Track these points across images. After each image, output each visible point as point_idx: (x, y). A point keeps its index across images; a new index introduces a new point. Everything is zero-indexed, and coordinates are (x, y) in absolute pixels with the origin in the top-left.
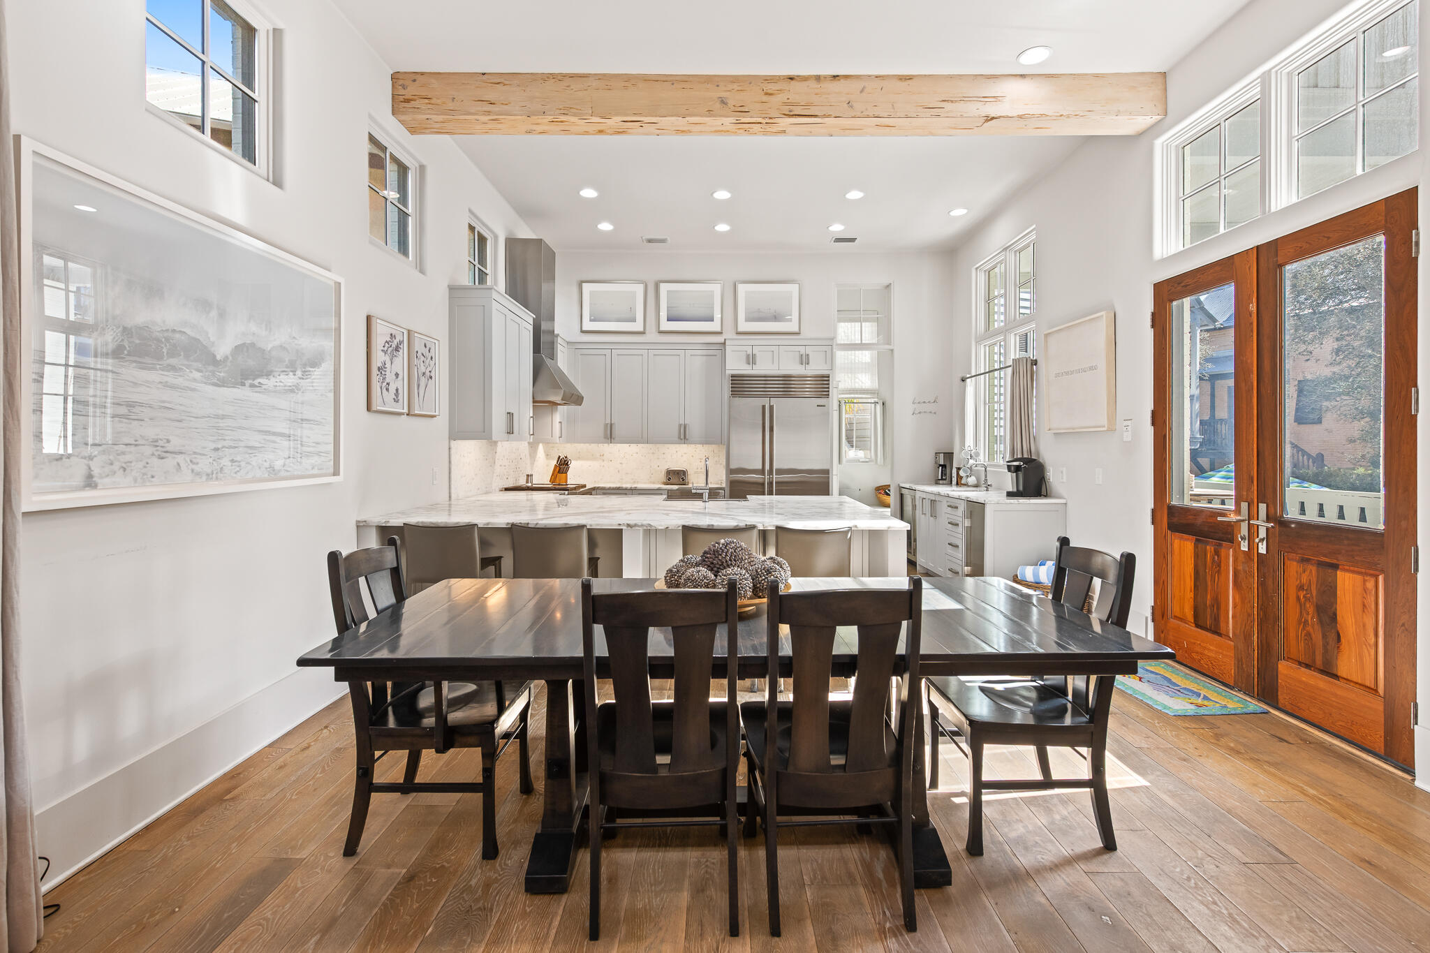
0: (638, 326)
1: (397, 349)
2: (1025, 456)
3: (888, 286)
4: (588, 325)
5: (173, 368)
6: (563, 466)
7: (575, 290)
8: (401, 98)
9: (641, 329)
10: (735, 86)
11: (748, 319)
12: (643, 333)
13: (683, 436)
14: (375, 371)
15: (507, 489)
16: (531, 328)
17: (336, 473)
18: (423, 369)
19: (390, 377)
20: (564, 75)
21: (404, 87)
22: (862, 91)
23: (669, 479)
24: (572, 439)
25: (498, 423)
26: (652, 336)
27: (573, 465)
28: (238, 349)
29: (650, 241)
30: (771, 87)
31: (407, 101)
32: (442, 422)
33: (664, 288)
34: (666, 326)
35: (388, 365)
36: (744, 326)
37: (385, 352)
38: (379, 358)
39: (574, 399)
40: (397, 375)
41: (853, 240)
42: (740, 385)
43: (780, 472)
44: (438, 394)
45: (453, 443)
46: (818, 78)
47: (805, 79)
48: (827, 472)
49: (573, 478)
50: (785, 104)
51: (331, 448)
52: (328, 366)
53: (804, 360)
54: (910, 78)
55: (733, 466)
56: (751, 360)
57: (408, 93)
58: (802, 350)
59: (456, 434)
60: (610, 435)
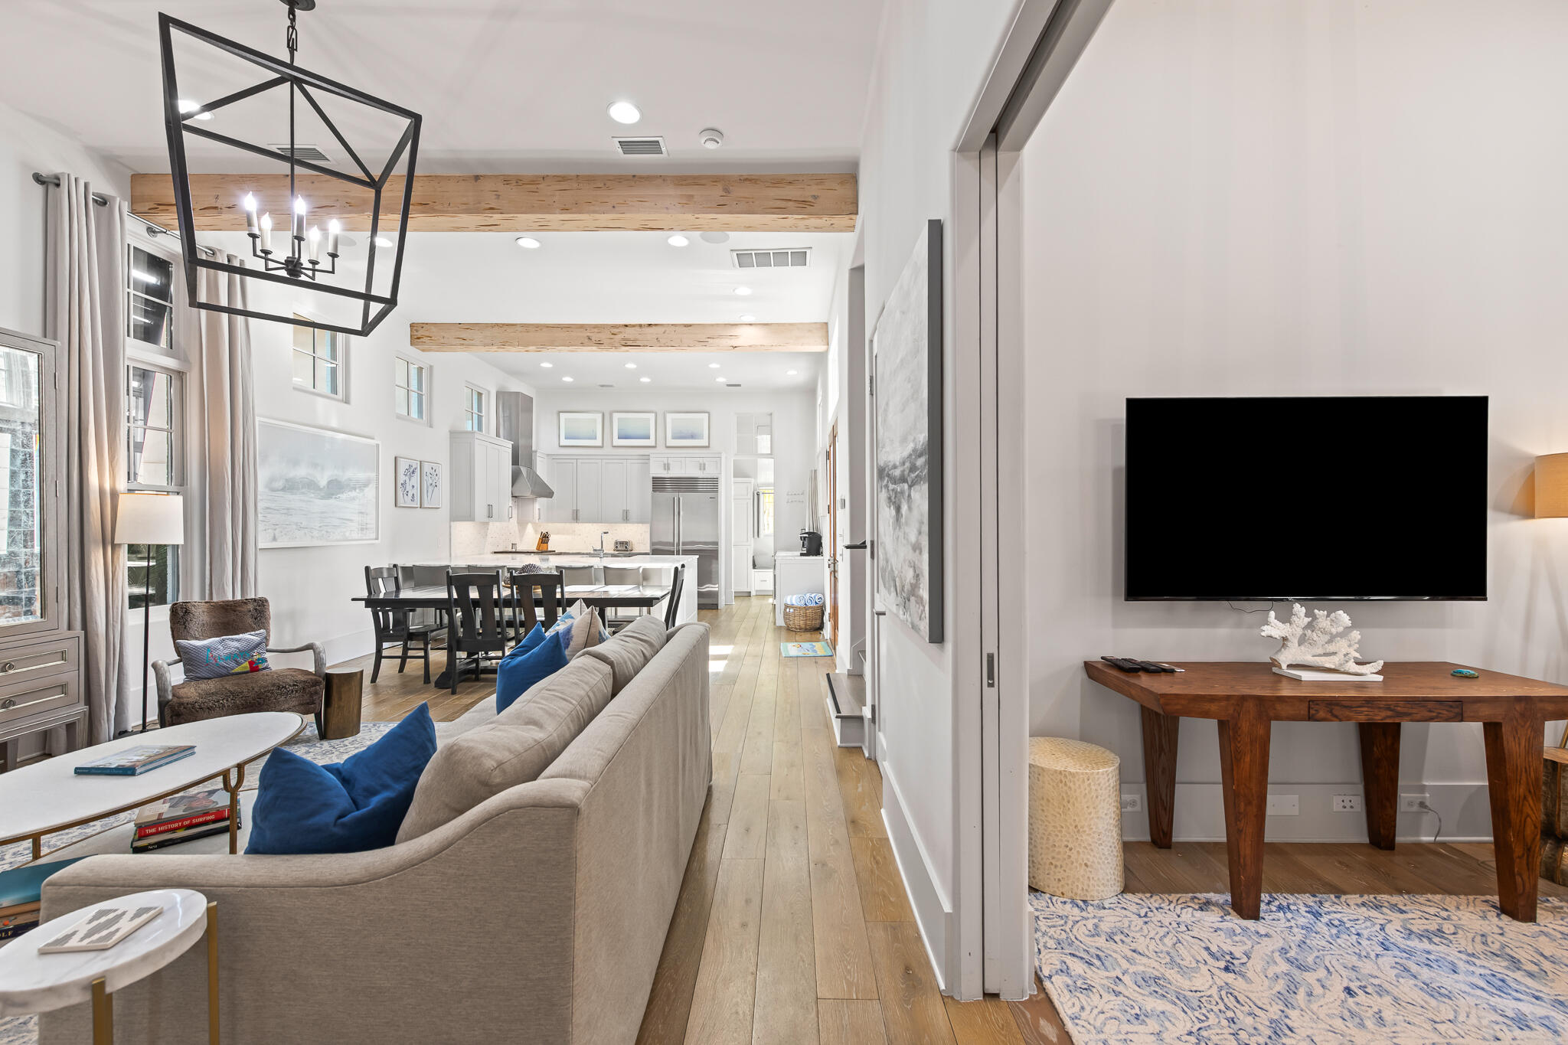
0: (598, 442)
1: (413, 472)
2: (811, 531)
3: (771, 414)
4: (564, 442)
5: (303, 493)
6: (545, 538)
7: (555, 416)
8: (416, 337)
9: (600, 444)
10: (596, 330)
11: (674, 438)
12: (602, 447)
13: (626, 518)
14: (399, 485)
15: (495, 553)
16: (510, 451)
17: (377, 539)
18: (431, 482)
19: (409, 488)
20: (503, 325)
21: (417, 331)
22: (664, 333)
23: (617, 547)
24: (549, 520)
25: (480, 511)
26: (608, 450)
27: (552, 538)
28: (330, 482)
29: (602, 386)
30: (615, 331)
31: (419, 338)
32: (445, 511)
33: (616, 416)
34: (617, 442)
35: (408, 481)
36: (671, 442)
37: (406, 475)
38: (401, 478)
39: (549, 494)
40: (413, 487)
41: (739, 385)
42: (658, 484)
43: (684, 544)
44: (442, 495)
45: (452, 523)
46: (640, 326)
47: (634, 326)
48: (716, 543)
49: (551, 546)
50: (623, 340)
51: (374, 526)
52: (372, 486)
53: (703, 467)
54: (690, 325)
55: (654, 540)
56: (667, 467)
57: (419, 334)
58: (701, 460)
59: (455, 517)
60: (576, 517)
